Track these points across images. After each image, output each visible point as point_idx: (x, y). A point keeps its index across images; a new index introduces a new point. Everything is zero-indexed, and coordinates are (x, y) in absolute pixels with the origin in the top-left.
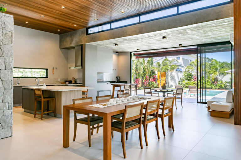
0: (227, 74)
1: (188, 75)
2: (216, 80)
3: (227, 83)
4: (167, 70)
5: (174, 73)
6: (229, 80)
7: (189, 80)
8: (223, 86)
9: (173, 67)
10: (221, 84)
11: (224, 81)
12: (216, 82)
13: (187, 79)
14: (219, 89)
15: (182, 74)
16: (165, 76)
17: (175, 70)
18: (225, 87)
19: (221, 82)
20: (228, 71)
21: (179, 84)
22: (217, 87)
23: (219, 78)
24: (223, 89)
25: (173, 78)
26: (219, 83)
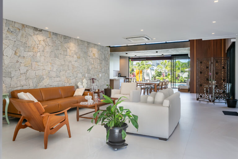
0: (186, 71)
1: (158, 73)
2: (179, 76)
3: (186, 78)
4: (144, 68)
5: (149, 71)
6: (187, 76)
7: (159, 76)
8: (183, 81)
9: (149, 66)
10: (182, 79)
11: (183, 77)
12: (178, 78)
13: (158, 76)
14: (180, 83)
15: (154, 72)
16: (141, 73)
17: (149, 69)
18: (184, 81)
19: (181, 78)
20: (186, 70)
21: (152, 79)
22: (179, 81)
23: (181, 74)
24: (183, 83)
25: (148, 75)
26: (180, 78)
